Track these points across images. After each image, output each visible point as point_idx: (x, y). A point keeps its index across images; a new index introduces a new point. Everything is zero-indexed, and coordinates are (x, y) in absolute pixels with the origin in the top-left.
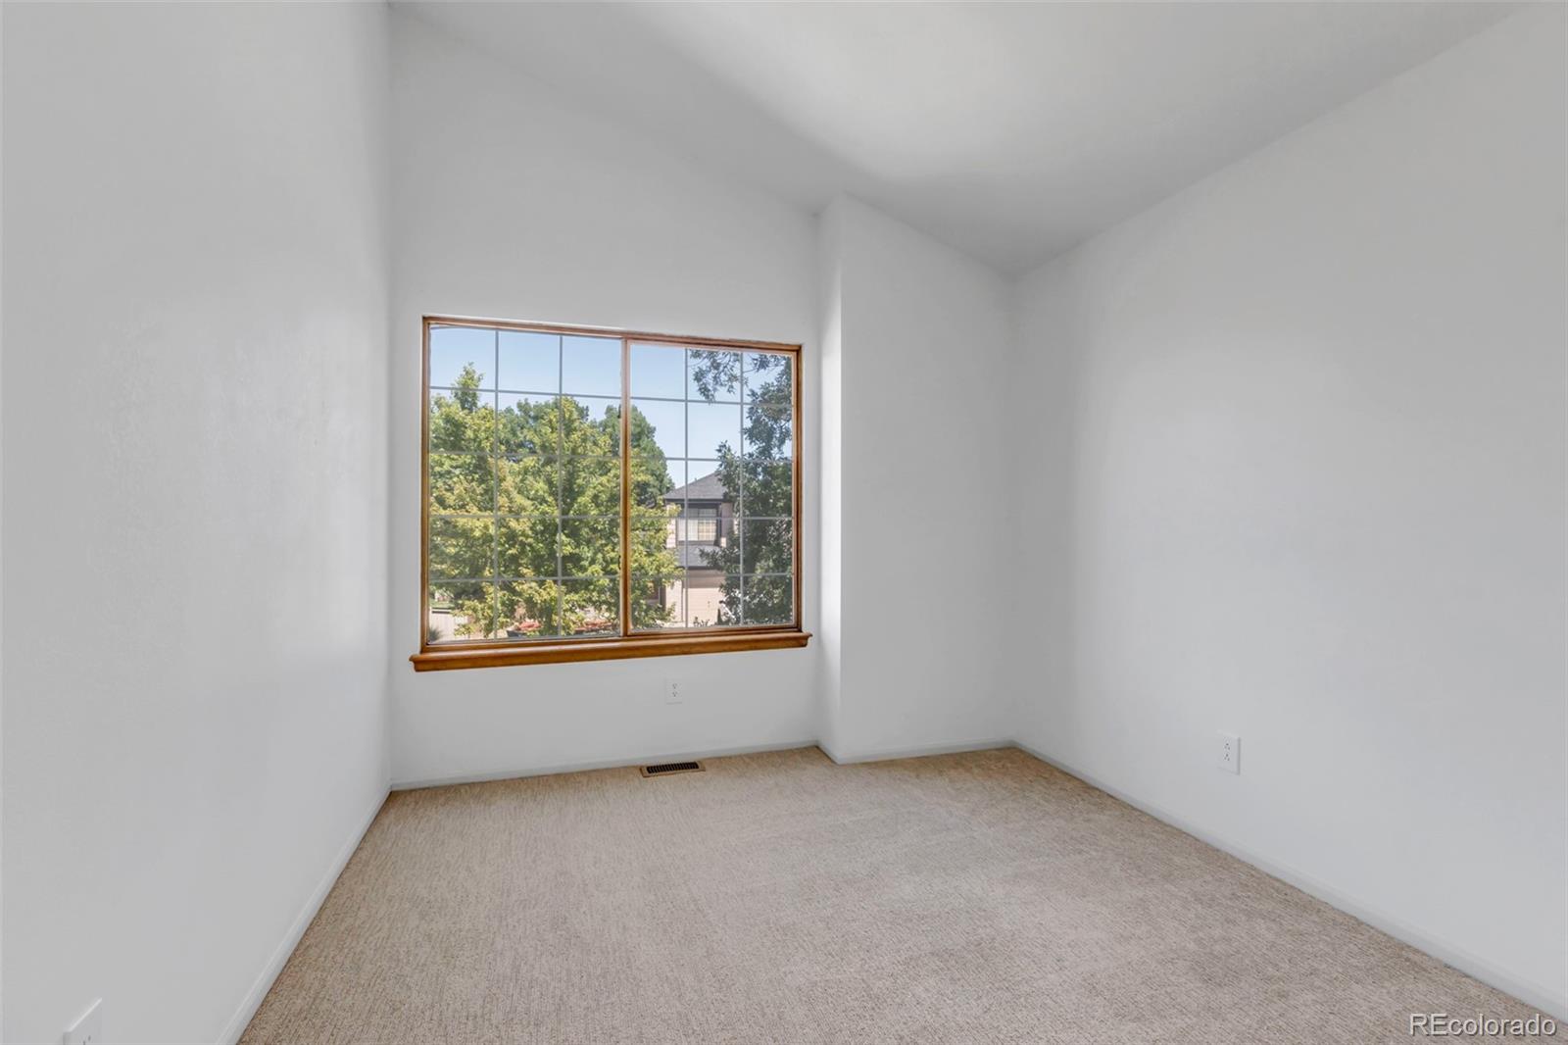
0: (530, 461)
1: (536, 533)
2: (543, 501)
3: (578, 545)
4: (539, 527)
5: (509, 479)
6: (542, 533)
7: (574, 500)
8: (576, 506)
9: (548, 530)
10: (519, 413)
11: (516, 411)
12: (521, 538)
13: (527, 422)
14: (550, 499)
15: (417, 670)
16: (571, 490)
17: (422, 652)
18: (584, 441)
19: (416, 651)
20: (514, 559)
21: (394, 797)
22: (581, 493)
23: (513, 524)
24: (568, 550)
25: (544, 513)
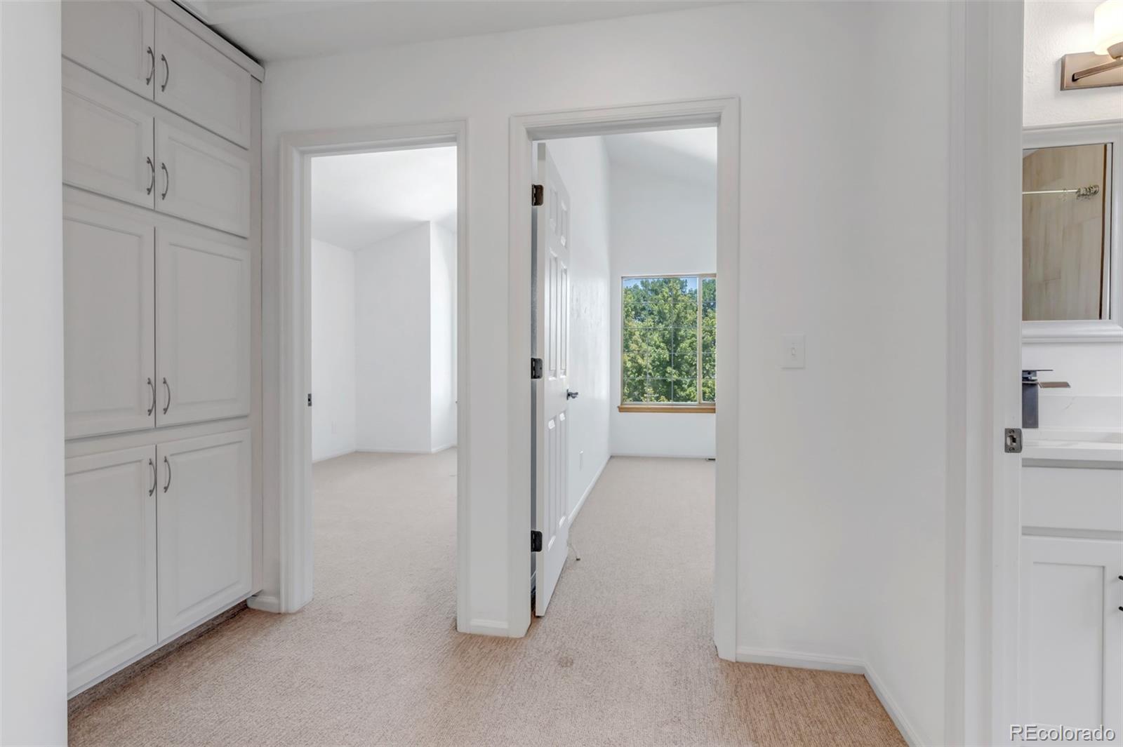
0: (649, 322)
1: (654, 367)
2: (658, 347)
3: (680, 375)
4: (657, 363)
5: (637, 333)
6: (658, 366)
7: (678, 345)
8: (679, 349)
9: (661, 365)
10: (642, 288)
11: (641, 287)
12: (645, 370)
13: (647, 293)
14: (662, 345)
15: (620, 411)
16: (676, 339)
17: (621, 404)
18: (685, 308)
19: (619, 405)
20: (641, 382)
21: (612, 457)
22: (682, 341)
23: (640, 361)
24: (675, 377)
25: (660, 355)
